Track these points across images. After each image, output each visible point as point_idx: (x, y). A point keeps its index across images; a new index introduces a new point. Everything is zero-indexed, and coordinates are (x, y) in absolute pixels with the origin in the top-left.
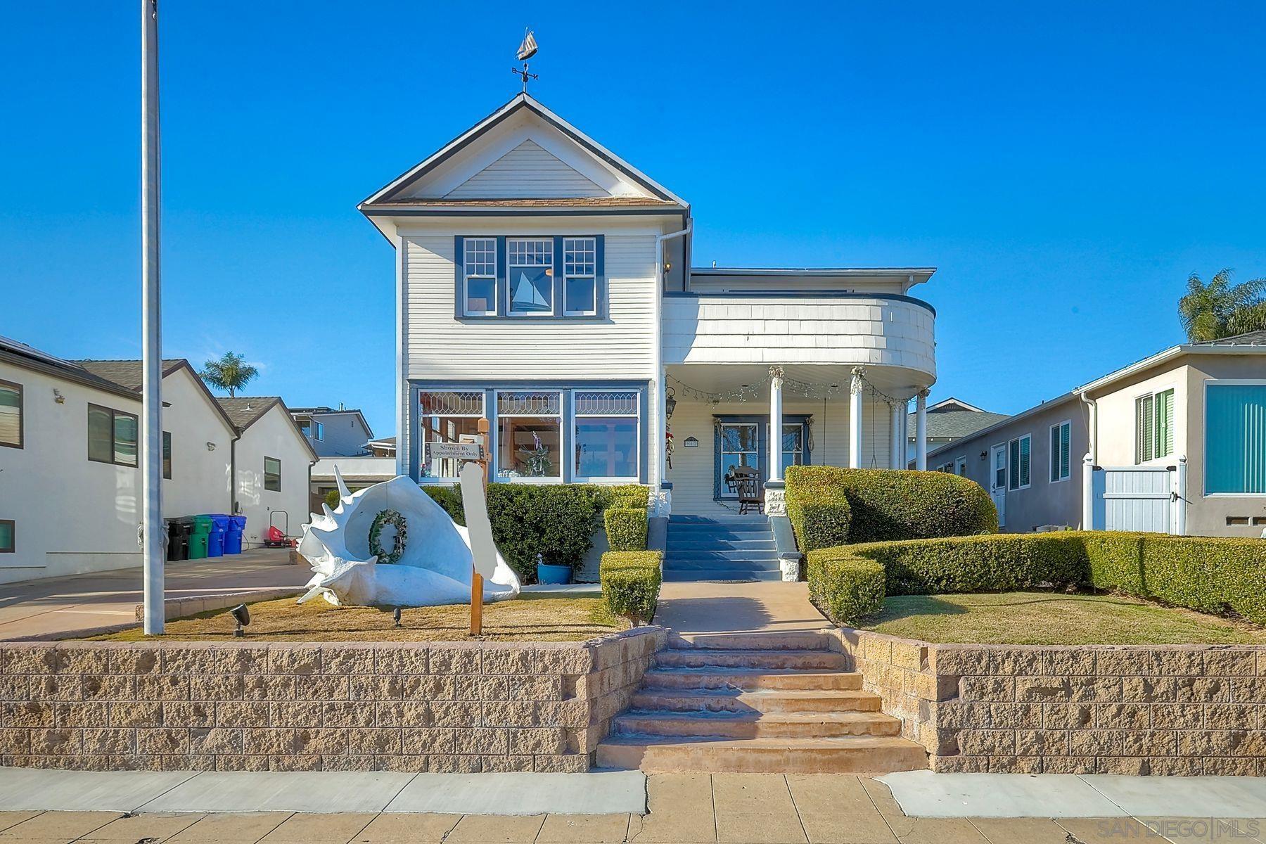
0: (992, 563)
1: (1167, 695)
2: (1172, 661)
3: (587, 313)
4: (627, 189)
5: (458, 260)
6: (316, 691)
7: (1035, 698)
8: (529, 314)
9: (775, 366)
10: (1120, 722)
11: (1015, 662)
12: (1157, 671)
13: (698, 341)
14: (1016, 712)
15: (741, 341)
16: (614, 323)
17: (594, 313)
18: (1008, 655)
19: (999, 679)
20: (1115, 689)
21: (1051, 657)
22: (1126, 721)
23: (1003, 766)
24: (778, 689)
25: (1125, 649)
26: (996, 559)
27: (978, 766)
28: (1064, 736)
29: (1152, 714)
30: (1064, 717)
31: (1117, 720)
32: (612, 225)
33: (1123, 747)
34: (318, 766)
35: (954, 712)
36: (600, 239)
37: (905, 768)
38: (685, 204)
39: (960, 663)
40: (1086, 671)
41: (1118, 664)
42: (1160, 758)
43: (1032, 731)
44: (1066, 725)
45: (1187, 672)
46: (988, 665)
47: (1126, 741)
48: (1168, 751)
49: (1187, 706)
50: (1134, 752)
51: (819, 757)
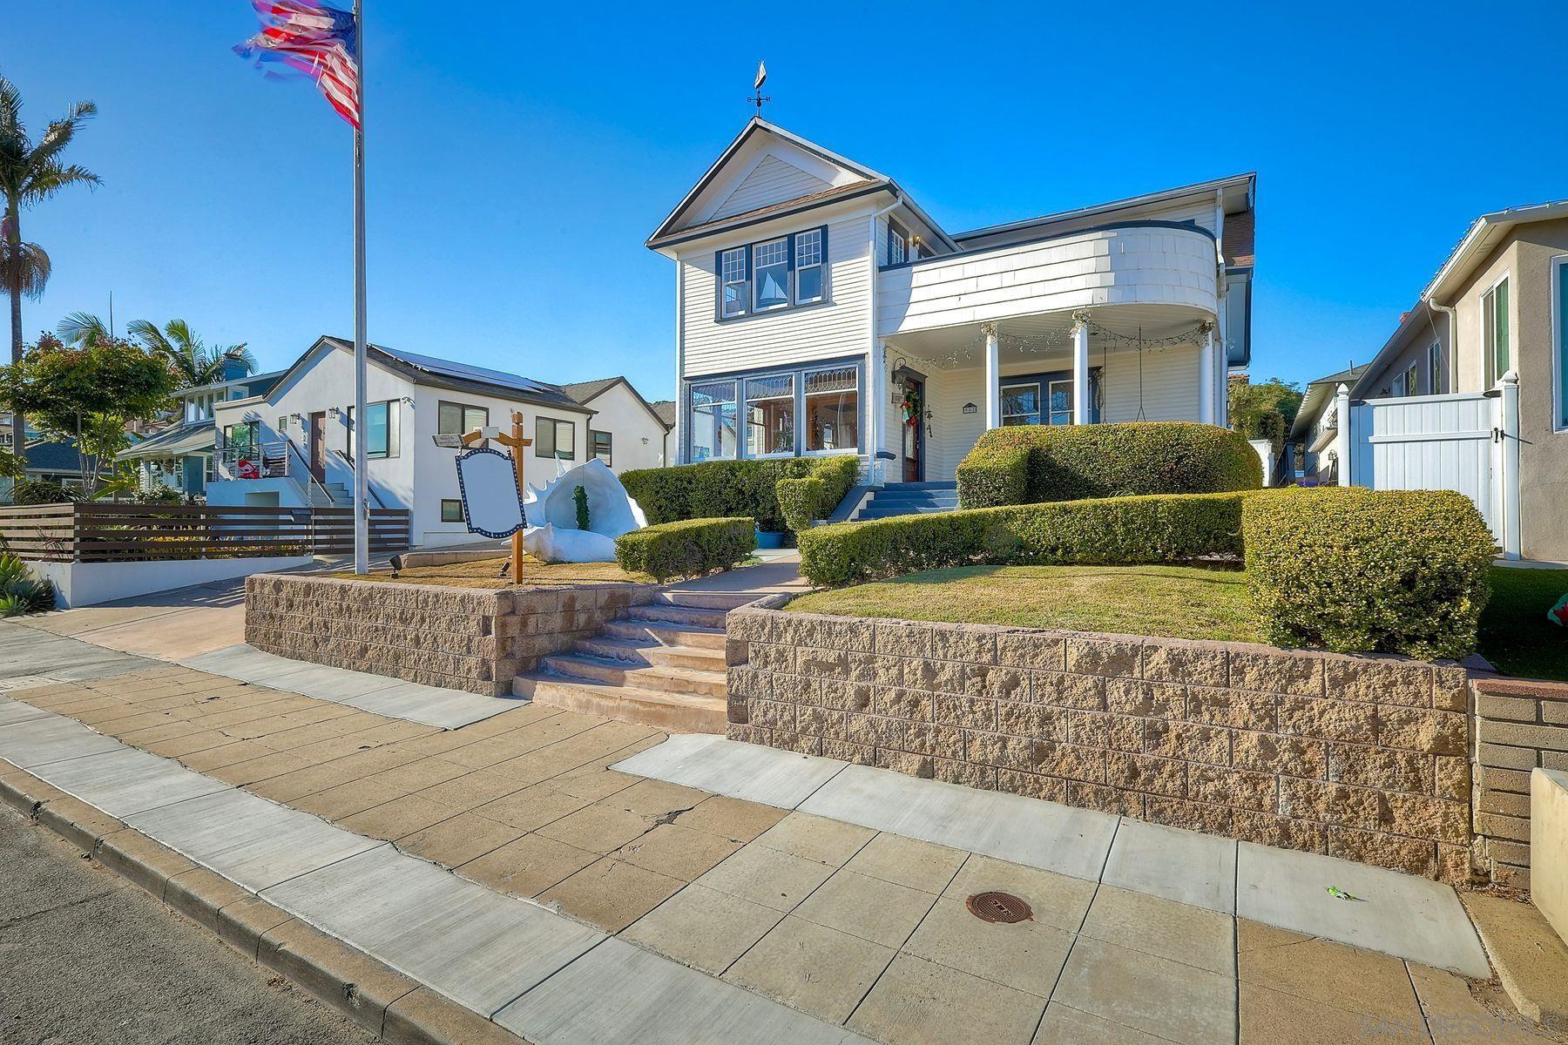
0: (1119, 529)
1: (953, 685)
2: (960, 643)
3: (815, 299)
4: (845, 178)
5: (718, 272)
6: (370, 617)
7: (814, 673)
8: (771, 308)
9: (987, 324)
10: (899, 710)
11: (796, 632)
12: (940, 653)
13: (912, 309)
14: (795, 685)
15: (952, 303)
16: (836, 305)
17: (819, 298)
18: (789, 622)
19: (781, 647)
20: (894, 671)
21: (830, 628)
22: (907, 709)
23: (785, 743)
24: (689, 646)
25: (909, 625)
26: (1124, 524)
27: (761, 738)
28: (841, 717)
29: (936, 706)
30: (842, 697)
31: (897, 707)
32: (834, 214)
33: (903, 739)
34: (369, 670)
35: (740, 678)
36: (825, 229)
37: (711, 731)
38: (885, 179)
39: (744, 628)
40: (864, 647)
41: (897, 641)
42: (946, 761)
43: (811, 708)
44: (843, 706)
45: (976, 659)
46: (771, 632)
47: (907, 733)
48: (954, 753)
49: (977, 700)
50: (916, 747)
51: (641, 708)
